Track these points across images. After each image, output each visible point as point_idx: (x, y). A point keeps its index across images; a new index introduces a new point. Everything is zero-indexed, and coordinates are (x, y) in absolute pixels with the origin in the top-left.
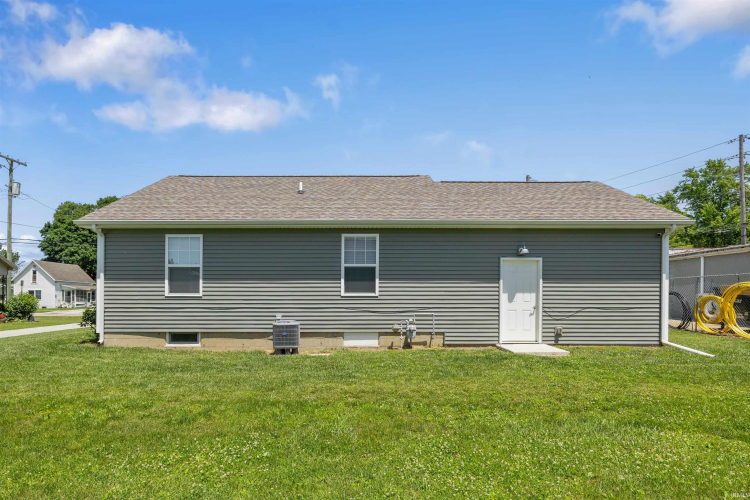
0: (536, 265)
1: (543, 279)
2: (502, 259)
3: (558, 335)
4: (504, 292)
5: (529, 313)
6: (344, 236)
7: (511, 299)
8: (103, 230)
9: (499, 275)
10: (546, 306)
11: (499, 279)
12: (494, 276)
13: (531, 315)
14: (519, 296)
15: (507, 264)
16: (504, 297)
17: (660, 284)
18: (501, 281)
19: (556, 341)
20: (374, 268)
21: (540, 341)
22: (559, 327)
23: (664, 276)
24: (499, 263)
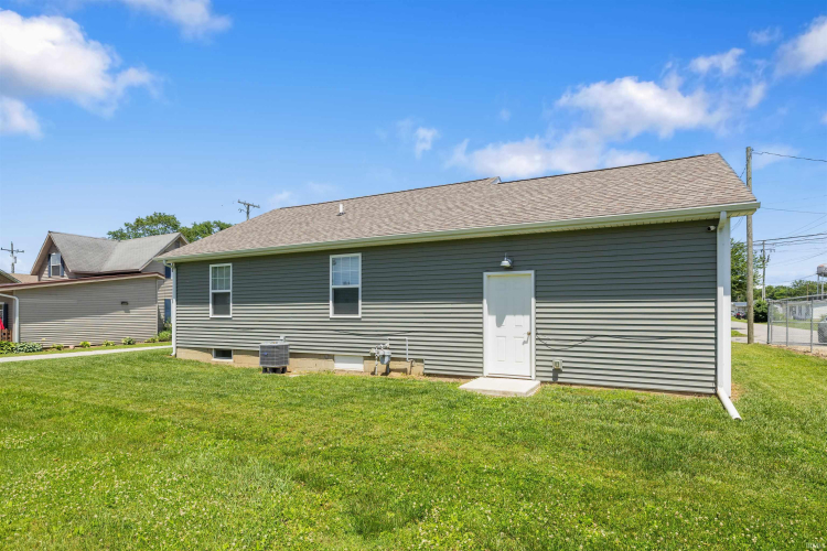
0: (527, 278)
1: (536, 298)
2: (485, 274)
3: (557, 371)
4: (490, 313)
5: (522, 340)
6: (331, 257)
7: (499, 323)
8: (176, 264)
9: (482, 293)
10: (539, 331)
11: (482, 298)
12: (476, 295)
13: (525, 342)
14: (509, 319)
15: (491, 280)
16: (489, 321)
17: (716, 301)
18: (485, 301)
19: (555, 378)
20: (357, 289)
21: (533, 377)
22: (557, 359)
23: (720, 290)
24: (482, 278)
